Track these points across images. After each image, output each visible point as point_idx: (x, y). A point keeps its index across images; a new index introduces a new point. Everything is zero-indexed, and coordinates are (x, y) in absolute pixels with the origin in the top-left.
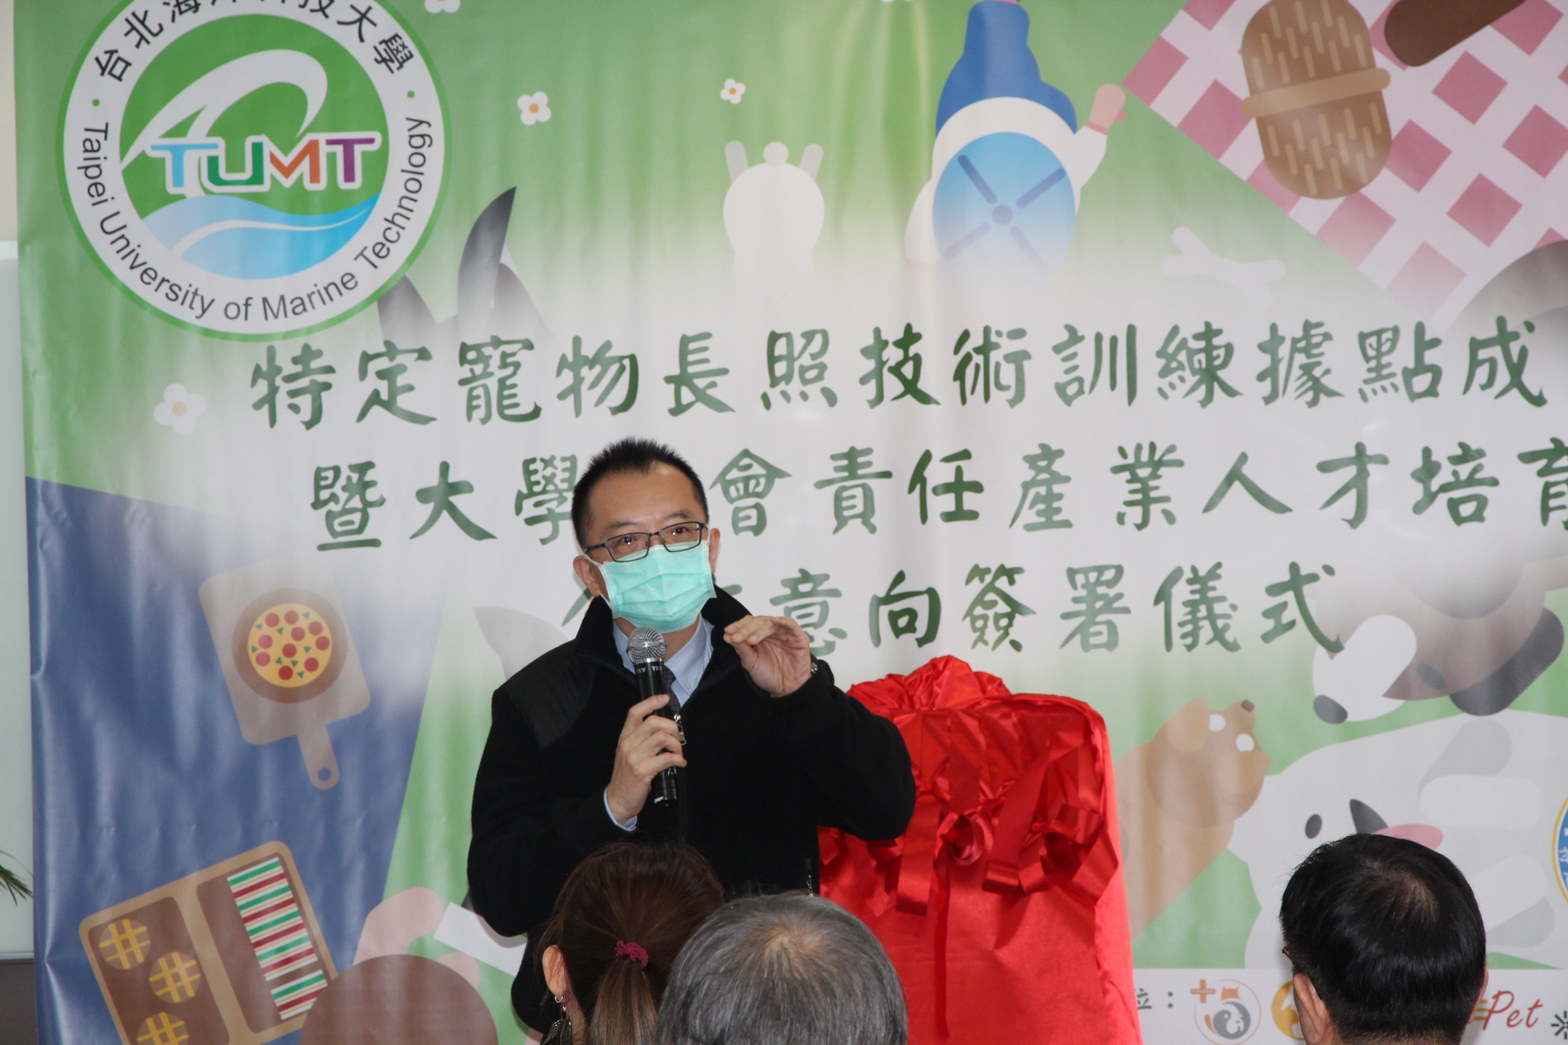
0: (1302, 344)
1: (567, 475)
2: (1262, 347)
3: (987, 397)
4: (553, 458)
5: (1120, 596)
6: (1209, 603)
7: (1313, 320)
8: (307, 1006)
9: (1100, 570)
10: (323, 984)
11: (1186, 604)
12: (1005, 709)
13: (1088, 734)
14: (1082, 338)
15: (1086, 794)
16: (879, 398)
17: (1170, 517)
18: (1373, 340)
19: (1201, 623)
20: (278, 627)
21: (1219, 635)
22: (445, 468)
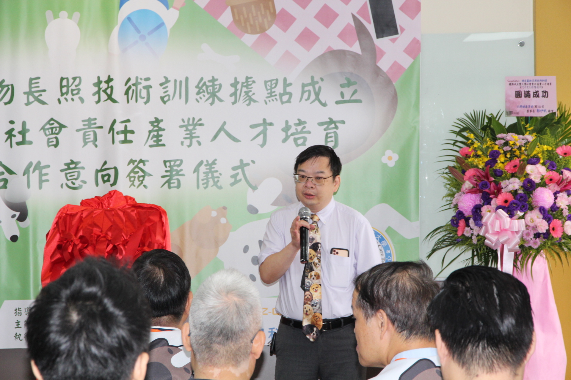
0: (245, 84)
2: (232, 85)
3: (136, 101)
5: (181, 170)
6: (212, 173)
7: (249, 76)
9: (175, 161)
11: (204, 173)
12: (133, 209)
13: (161, 217)
14: (170, 81)
15: (159, 238)
16: (98, 101)
17: (199, 143)
18: (269, 83)
19: (209, 180)
21: (216, 184)
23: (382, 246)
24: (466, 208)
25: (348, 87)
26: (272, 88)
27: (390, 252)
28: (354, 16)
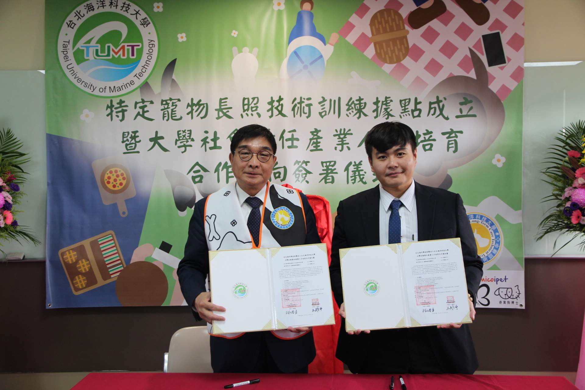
0: (385, 103)
1: (189, 135)
2: (374, 103)
3: (301, 116)
4: (185, 130)
5: (335, 169)
6: (359, 171)
7: (388, 96)
8: (118, 274)
9: (330, 162)
10: (122, 268)
11: (353, 171)
13: (325, 206)
14: (326, 100)
15: (323, 223)
16: (271, 116)
17: (349, 149)
18: (403, 102)
19: (356, 177)
20: (113, 174)
21: (361, 180)
22: (157, 132)
23: (493, 229)
24: (581, 201)
25: (466, 104)
26: (405, 106)
27: (499, 234)
28: (470, 49)
